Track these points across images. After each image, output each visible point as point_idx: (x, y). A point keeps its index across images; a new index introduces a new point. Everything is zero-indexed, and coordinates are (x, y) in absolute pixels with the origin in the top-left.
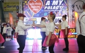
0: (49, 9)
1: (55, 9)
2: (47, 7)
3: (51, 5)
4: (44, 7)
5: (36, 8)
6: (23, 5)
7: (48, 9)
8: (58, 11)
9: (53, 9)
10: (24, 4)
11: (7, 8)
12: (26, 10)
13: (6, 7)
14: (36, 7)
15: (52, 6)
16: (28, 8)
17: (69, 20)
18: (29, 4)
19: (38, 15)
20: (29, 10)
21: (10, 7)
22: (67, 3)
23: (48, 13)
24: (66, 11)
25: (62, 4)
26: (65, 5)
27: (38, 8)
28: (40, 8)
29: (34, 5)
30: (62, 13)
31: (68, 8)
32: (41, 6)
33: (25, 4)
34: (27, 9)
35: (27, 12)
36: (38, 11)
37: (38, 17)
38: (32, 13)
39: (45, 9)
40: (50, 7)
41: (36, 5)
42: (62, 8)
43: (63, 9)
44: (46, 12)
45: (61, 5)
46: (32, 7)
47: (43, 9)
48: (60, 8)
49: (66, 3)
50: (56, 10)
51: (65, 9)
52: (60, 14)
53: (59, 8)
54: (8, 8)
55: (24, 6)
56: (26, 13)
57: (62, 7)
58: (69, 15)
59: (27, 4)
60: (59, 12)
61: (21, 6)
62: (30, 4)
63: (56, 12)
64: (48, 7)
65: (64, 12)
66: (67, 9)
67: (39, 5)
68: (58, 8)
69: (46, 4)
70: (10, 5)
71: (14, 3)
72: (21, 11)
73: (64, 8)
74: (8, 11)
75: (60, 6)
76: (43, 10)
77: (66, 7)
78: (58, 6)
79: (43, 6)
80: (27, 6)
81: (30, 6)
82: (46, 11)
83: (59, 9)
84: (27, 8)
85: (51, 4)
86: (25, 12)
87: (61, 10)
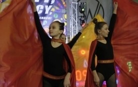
8: (42, 21)
26: (59, 4)
42: (51, 13)
43: (56, 16)
45: (49, 4)
48: (47, 12)
51: (61, 15)
52: (46, 29)
53: (44, 10)
57: (53, 10)
66: (66, 16)
68: (41, 12)
73: (56, 12)
75: (47, 7)
83: (44, 14)
87: (50, 18)
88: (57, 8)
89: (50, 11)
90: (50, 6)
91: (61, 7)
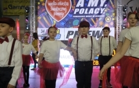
0: (83, 13)
1: (92, 13)
2: (78, 9)
3: (85, 7)
4: (73, 10)
5: (59, 12)
6: (36, 5)
7: (80, 13)
8: (98, 18)
9: (89, 13)
10: (39, 3)
11: (9, 10)
12: (42, 15)
13: (7, 9)
14: (59, 9)
15: (87, 7)
16: (46, 11)
17: (117, 33)
18: (47, 5)
19: (63, 24)
20: (48, 14)
21: (15, 8)
22: (114, 4)
23: (80, 20)
24: (112, 18)
25: (106, 5)
26: (110, 7)
27: (64, 11)
28: (67, 12)
29: (56, 6)
30: (104, 21)
31: (115, 12)
32: (68, 7)
33: (41, 3)
34: (44, 12)
35: (44, 18)
36: (63, 16)
37: (63, 27)
38: (53, 20)
39: (75, 13)
40: (84, 9)
41: (59, 6)
42: (104, 13)
43: (107, 14)
44: (77, 18)
45: (103, 7)
46: (53, 9)
47: (72, 13)
49: (112, 3)
50: (94, 16)
51: (111, 14)
52: (101, 23)
53: (100, 11)
54: (11, 11)
55: (39, 8)
56: (42, 19)
57: (106, 11)
58: (117, 25)
59: (43, 4)
60: (100, 19)
61: (32, 6)
62: (49, 4)
63: (95, 19)
64: (81, 10)
65: (108, 19)
66: (114, 14)
67: (64, 7)
68: (98, 12)
69: (77, 4)
70: (14, 4)
71: (21, 2)
72: (33, 15)
73: (108, 12)
74: (10, 14)
75: (102, 9)
76: (71, 16)
77: (113, 11)
78: (99, 9)
79: (72, 8)
80: (44, 6)
81: (49, 7)
82: (77, 16)
83: (100, 14)
84: (43, 10)
85: (86, 4)
86: (39, 18)
87: (103, 16)
88: (109, 9)
89: (103, 12)
90: (104, 9)
91: (111, 8)
